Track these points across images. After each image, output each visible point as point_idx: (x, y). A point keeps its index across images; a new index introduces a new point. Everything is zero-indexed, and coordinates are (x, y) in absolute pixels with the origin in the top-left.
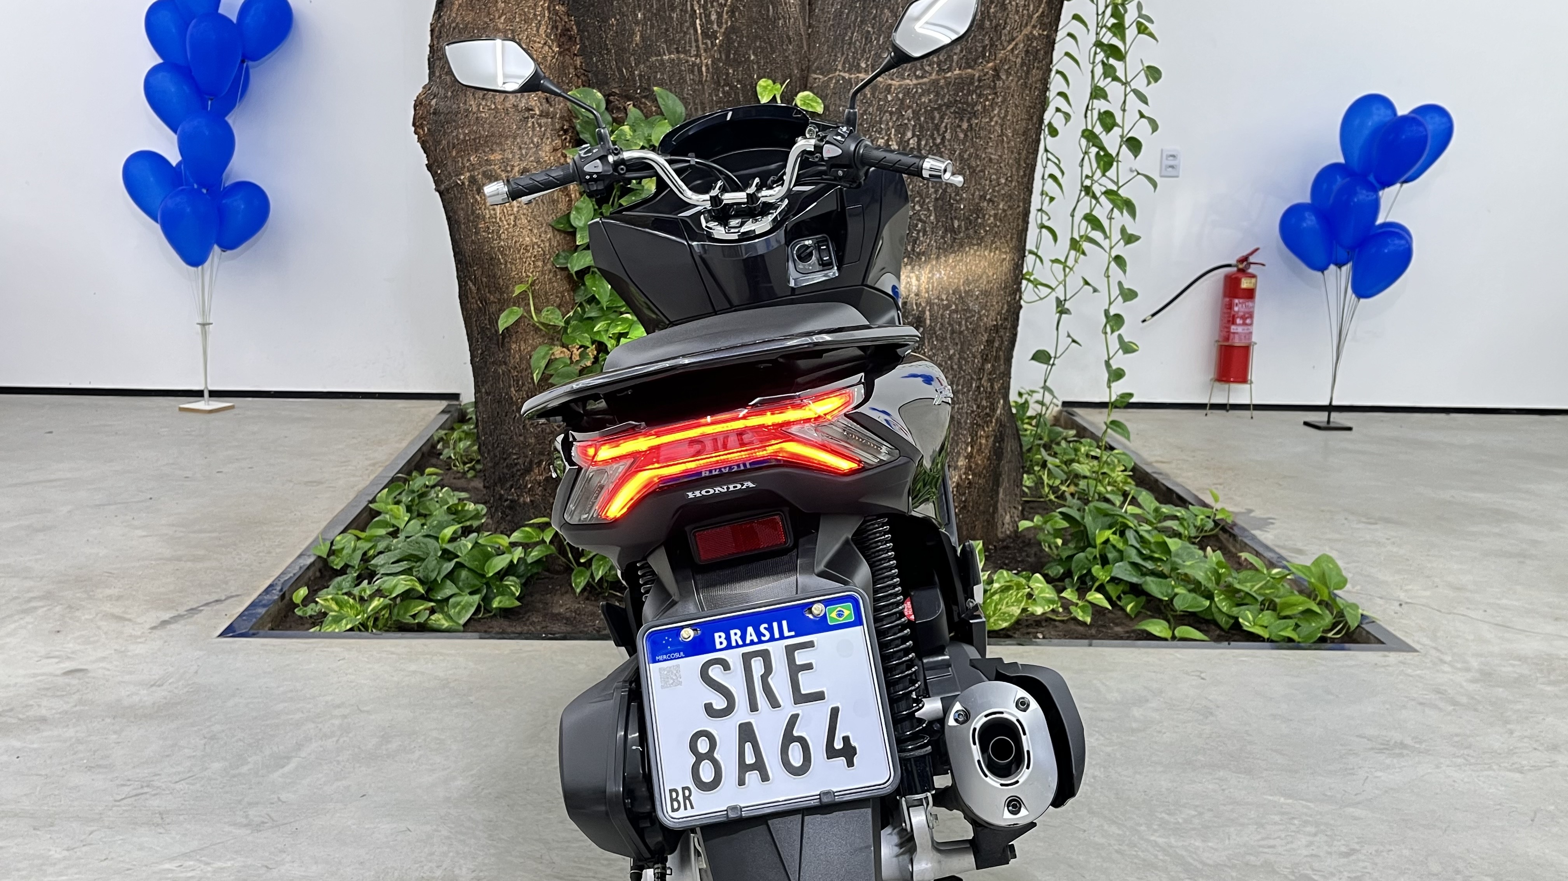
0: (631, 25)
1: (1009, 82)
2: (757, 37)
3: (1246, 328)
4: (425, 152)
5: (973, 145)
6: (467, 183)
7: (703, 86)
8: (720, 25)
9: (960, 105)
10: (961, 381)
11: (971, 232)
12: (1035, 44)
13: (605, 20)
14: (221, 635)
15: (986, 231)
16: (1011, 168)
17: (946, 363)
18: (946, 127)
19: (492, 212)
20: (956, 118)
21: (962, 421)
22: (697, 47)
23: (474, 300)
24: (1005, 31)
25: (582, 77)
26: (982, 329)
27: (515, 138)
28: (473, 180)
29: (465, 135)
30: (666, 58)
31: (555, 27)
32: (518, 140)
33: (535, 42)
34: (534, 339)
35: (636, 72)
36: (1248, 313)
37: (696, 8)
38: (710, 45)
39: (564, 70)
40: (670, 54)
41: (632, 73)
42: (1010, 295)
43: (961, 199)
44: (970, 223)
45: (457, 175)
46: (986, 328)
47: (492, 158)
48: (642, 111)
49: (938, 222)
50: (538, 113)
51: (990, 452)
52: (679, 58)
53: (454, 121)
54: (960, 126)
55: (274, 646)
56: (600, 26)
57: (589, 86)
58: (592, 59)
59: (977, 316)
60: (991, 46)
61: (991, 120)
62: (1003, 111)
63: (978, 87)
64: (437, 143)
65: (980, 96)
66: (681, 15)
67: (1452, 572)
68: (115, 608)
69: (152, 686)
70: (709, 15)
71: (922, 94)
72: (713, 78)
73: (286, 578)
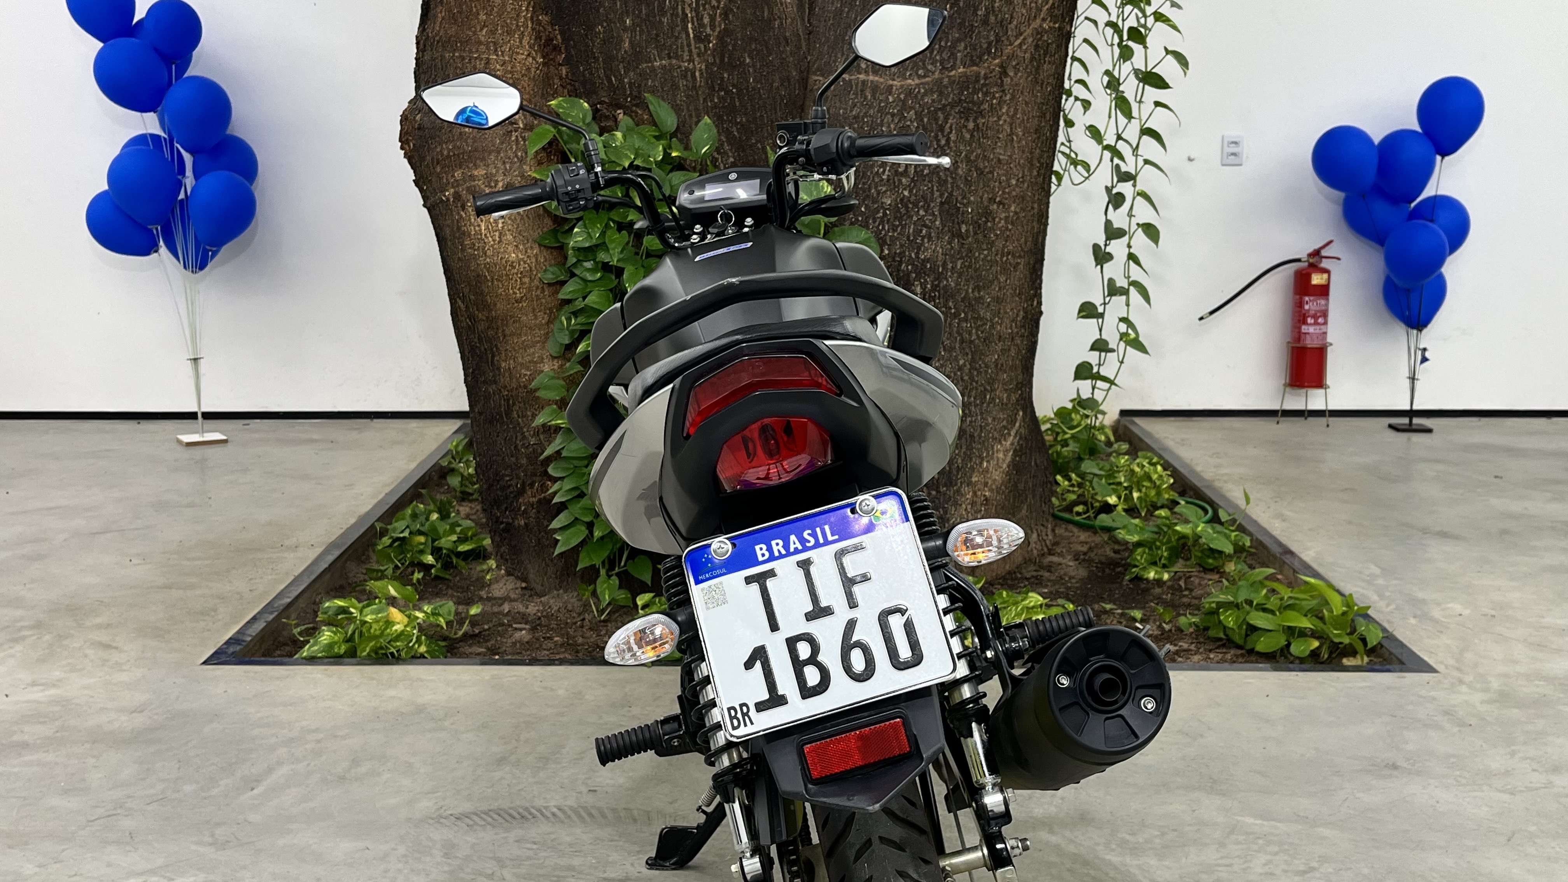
0: (619, 32)
1: (1017, 78)
2: (752, 39)
3: (1318, 327)
4: (412, 168)
5: (980, 145)
6: (452, 200)
7: (697, 94)
8: (713, 28)
9: (965, 105)
10: (973, 393)
11: (980, 237)
12: (1045, 38)
13: (591, 28)
14: (205, 663)
15: (996, 235)
16: (1023, 167)
17: (955, 374)
18: (951, 127)
19: (477, 228)
20: (961, 118)
21: (976, 435)
22: (690, 51)
23: (463, 318)
24: (1012, 26)
25: (568, 86)
26: (996, 337)
27: (499, 152)
28: (457, 196)
29: (449, 150)
30: (657, 64)
31: (538, 37)
32: (502, 155)
33: (518, 53)
34: (523, 357)
35: (626, 80)
36: (1320, 311)
37: (688, 11)
38: (703, 49)
39: (549, 80)
40: (661, 60)
41: (621, 81)
42: (1026, 301)
43: (969, 202)
44: (979, 226)
45: (442, 192)
46: (1000, 337)
47: (476, 173)
48: (633, 120)
49: (944, 226)
50: (521, 126)
51: (1008, 466)
52: (670, 64)
53: (439, 136)
54: (966, 127)
55: (256, 673)
56: (586, 35)
57: (576, 96)
58: (578, 68)
59: (989, 324)
60: (997, 41)
61: (999, 119)
62: (1012, 110)
63: (984, 85)
64: (423, 159)
65: (986, 94)
66: (672, 19)
67: (1499, 590)
68: (103, 637)
69: (133, 712)
70: (702, 19)
71: (925, 94)
72: (708, 84)
73: (276, 605)
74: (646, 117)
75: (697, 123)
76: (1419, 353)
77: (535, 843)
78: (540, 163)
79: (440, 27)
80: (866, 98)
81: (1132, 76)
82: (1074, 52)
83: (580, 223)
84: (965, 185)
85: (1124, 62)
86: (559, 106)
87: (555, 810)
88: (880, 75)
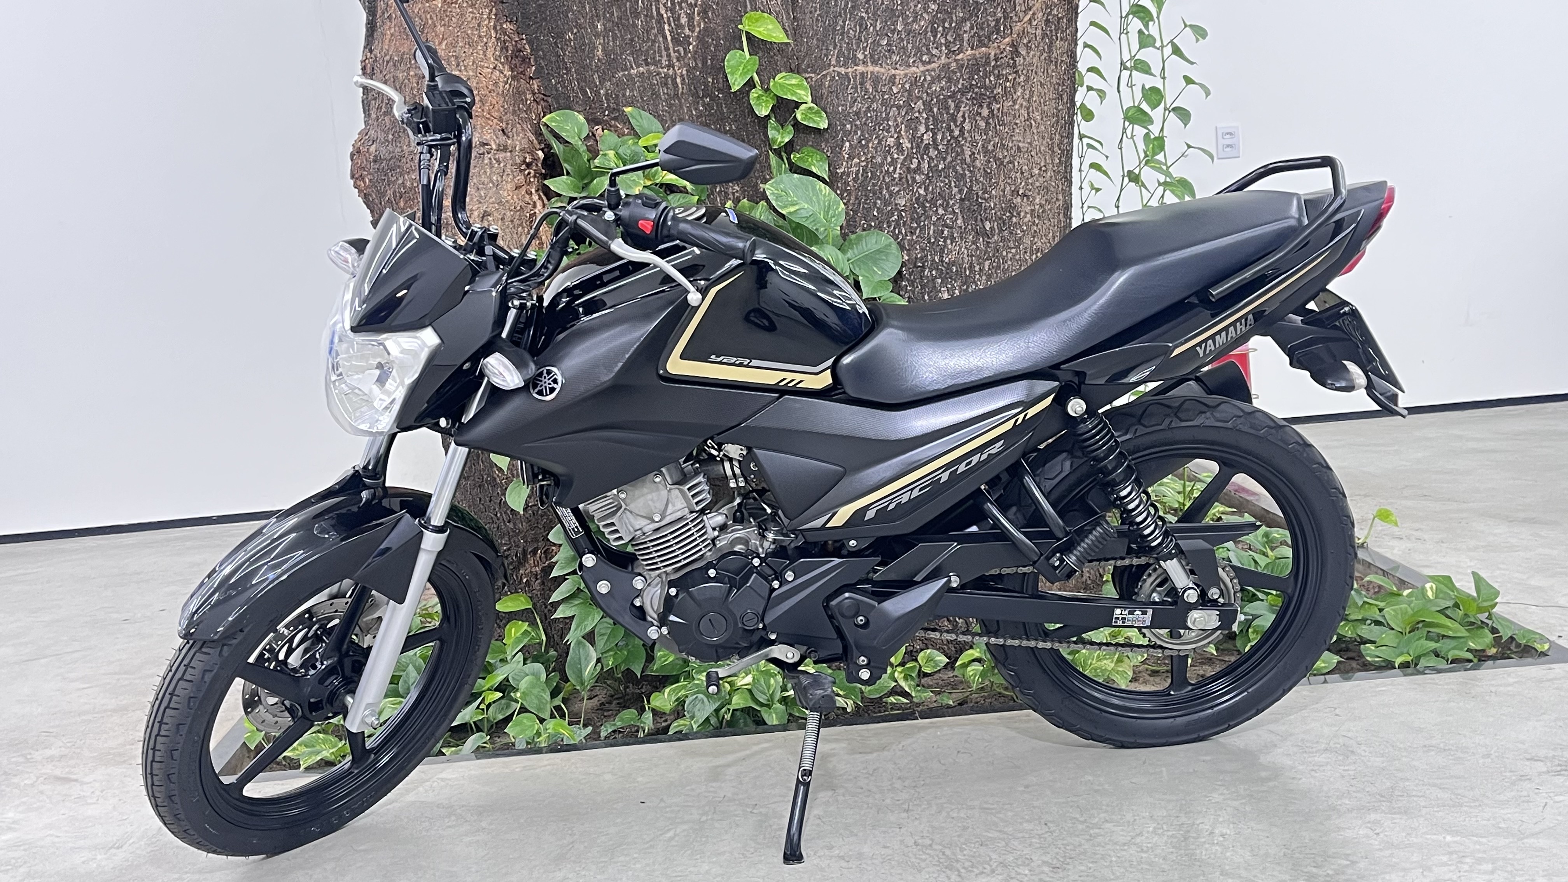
0: (590, 38)
1: (1030, 57)
4: (368, 208)
7: (680, 102)
8: (692, 28)
9: (976, 90)
13: (560, 35)
15: (1023, 231)
16: (1044, 155)
20: (974, 105)
22: (669, 56)
24: (1020, 1)
25: (540, 103)
30: (634, 72)
31: (504, 48)
35: (602, 92)
37: (663, 11)
38: (683, 53)
39: (520, 96)
40: (638, 67)
41: (597, 93)
43: (991, 197)
44: (1004, 222)
49: (966, 224)
52: (648, 71)
57: (569, 109)
58: (550, 81)
60: (1005, 18)
61: (1015, 102)
62: (1027, 92)
63: (996, 67)
64: (383, 194)
65: (998, 77)
66: (647, 21)
69: (111, 848)
70: (679, 19)
72: (690, 89)
74: (627, 131)
79: (390, 46)
80: (867, 91)
82: (1083, 37)
84: (985, 177)
88: (881, 65)
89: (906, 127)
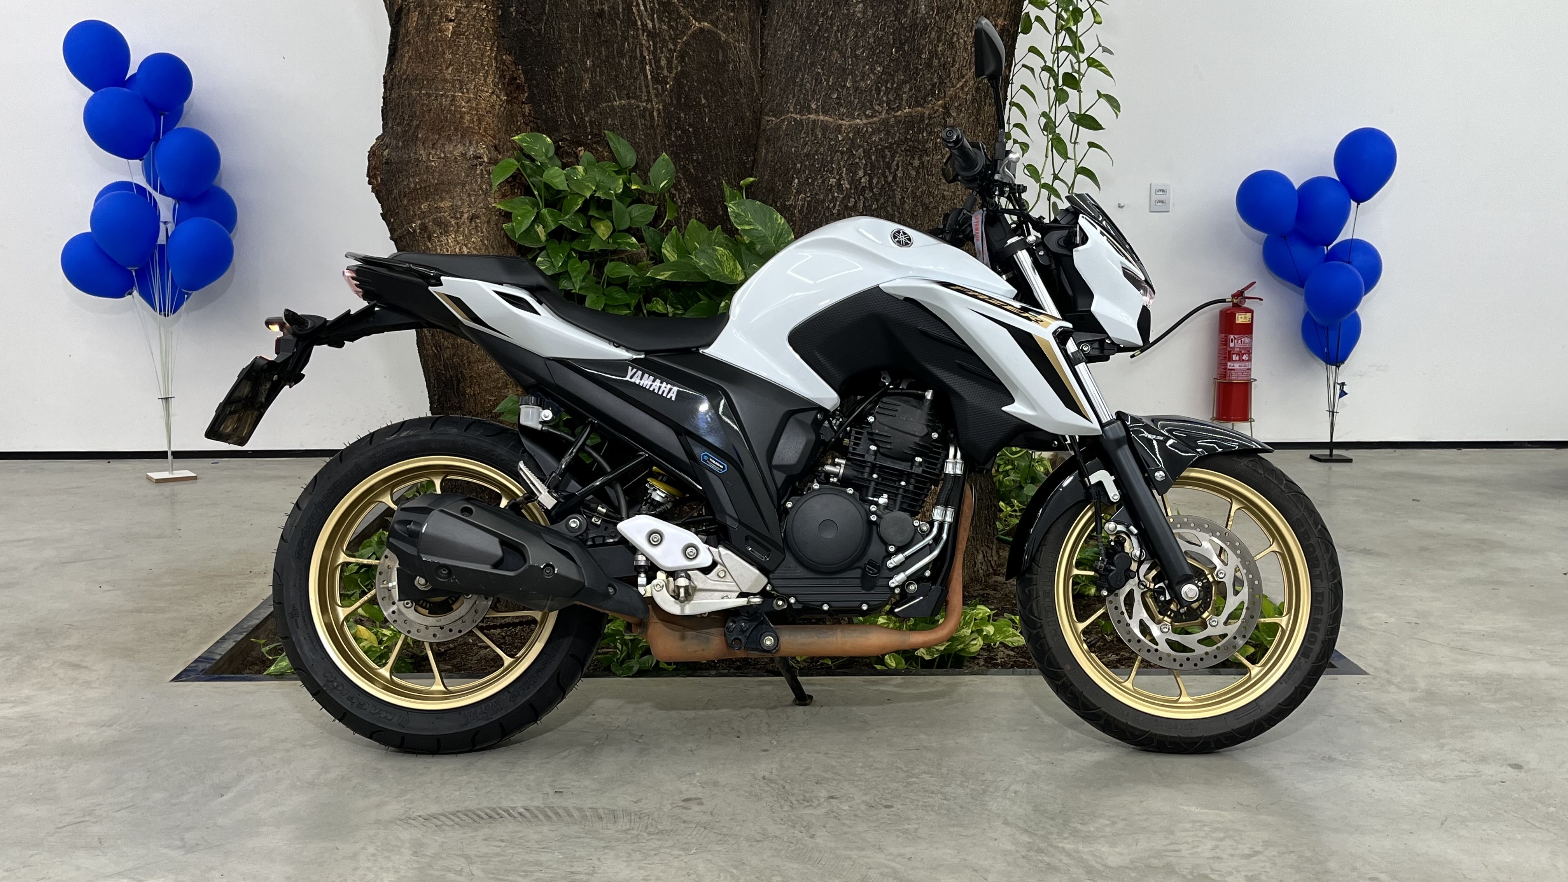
0: (580, 73)
1: (960, 118)
2: (707, 81)
3: (1243, 364)
4: (380, 202)
5: (926, 182)
6: (418, 231)
7: (655, 132)
8: (670, 69)
9: (910, 143)
13: (553, 68)
14: (174, 680)
18: (897, 165)
20: (908, 156)
22: (648, 92)
23: (429, 347)
24: (954, 69)
25: (532, 123)
27: (464, 185)
28: (424, 227)
29: (416, 183)
30: (616, 103)
31: (503, 76)
32: (467, 188)
33: (482, 91)
34: (487, 384)
35: (586, 119)
36: (1244, 349)
37: (646, 54)
38: (660, 90)
39: (512, 116)
40: (620, 100)
41: (582, 120)
45: (408, 224)
47: (442, 205)
48: (594, 155)
50: (486, 160)
52: (629, 104)
53: (406, 170)
54: (912, 164)
55: (226, 688)
56: (548, 75)
57: (539, 132)
58: (541, 106)
60: (940, 83)
63: (928, 125)
64: (390, 192)
65: (930, 134)
66: (630, 61)
67: (1421, 600)
68: (73, 658)
69: (102, 726)
70: (659, 61)
71: (873, 133)
72: (665, 123)
73: (245, 626)
74: (606, 154)
75: (655, 160)
76: (1338, 387)
77: (502, 841)
78: (504, 196)
79: (407, 66)
80: (816, 137)
81: (1067, 118)
82: (1012, 98)
83: (544, 253)
85: (1059, 105)
86: (521, 140)
87: (522, 810)
88: (830, 115)
89: (846, 170)
